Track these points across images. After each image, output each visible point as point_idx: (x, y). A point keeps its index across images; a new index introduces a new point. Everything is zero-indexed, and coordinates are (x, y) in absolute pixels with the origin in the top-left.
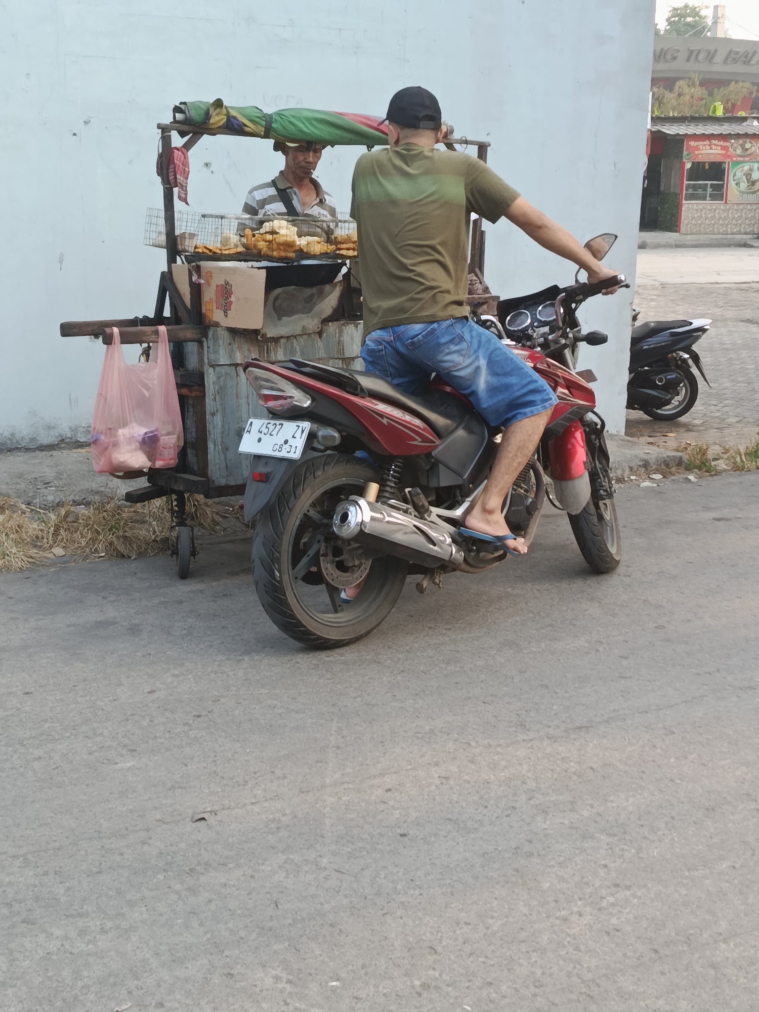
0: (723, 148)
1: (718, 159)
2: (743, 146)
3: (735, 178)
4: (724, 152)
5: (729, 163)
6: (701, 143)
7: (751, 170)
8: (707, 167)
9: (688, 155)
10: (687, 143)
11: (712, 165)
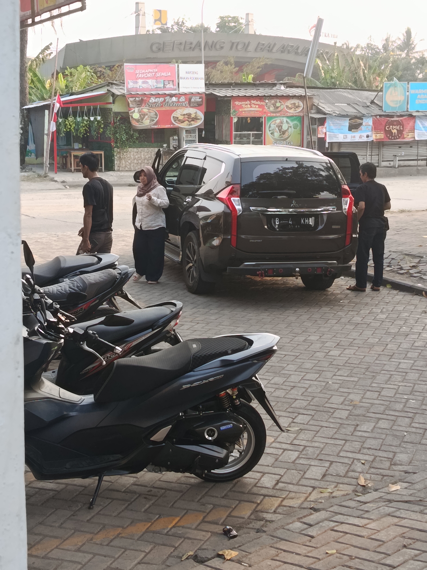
0: (260, 106)
1: (257, 115)
2: (274, 105)
3: (270, 129)
4: (261, 109)
5: (265, 117)
6: (244, 103)
7: (282, 123)
8: (249, 121)
9: (234, 112)
10: (233, 103)
11: (253, 119)
